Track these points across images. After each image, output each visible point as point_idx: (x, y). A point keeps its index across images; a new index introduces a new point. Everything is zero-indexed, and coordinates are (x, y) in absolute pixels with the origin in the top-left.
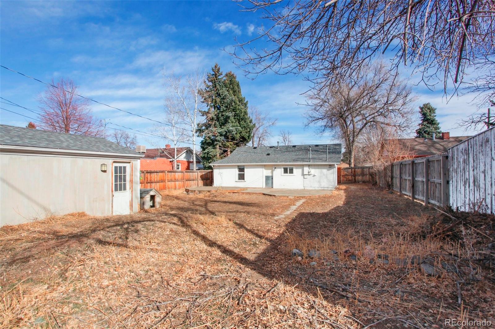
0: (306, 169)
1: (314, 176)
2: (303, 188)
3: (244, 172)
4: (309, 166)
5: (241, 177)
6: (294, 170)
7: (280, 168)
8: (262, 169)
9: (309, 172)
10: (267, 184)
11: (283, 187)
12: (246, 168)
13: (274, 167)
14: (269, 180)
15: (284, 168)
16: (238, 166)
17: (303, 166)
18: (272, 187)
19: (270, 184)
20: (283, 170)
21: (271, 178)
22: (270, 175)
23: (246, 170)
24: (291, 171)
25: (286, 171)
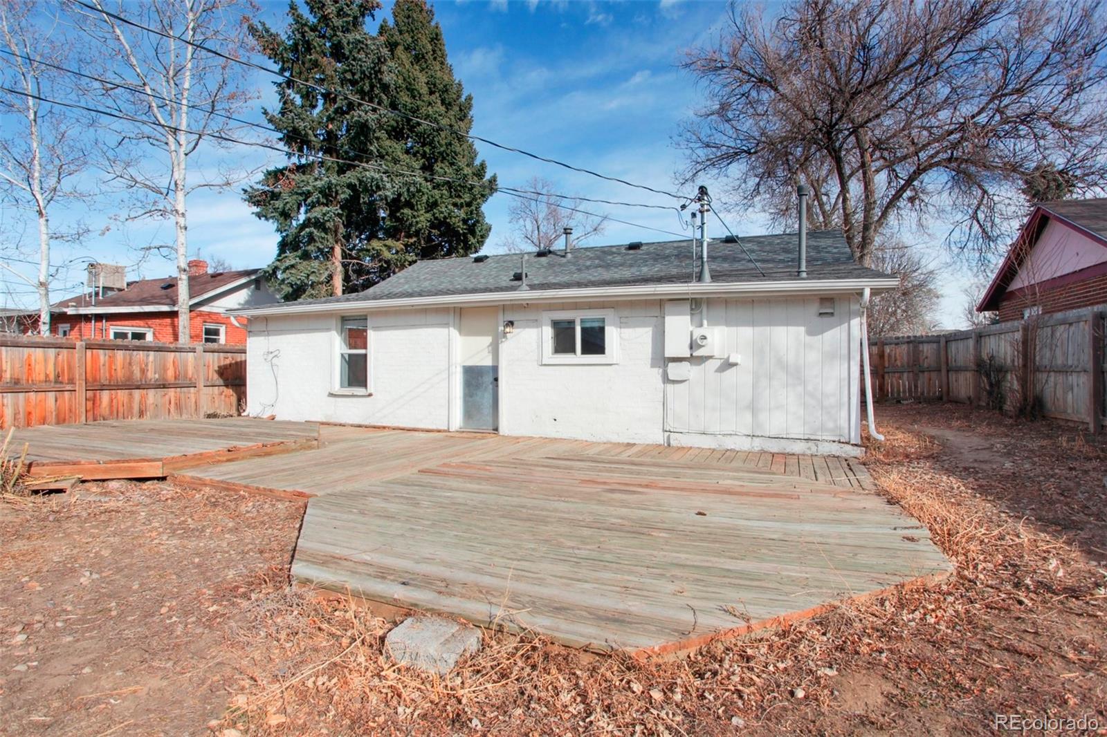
0: (679, 327)
1: (728, 365)
2: (659, 438)
3: (365, 347)
4: (696, 304)
5: (356, 372)
6: (612, 335)
7: (536, 323)
8: (443, 331)
9: (692, 346)
10: (470, 410)
11: (551, 431)
12: (376, 328)
13: (502, 319)
14: (478, 386)
15: (555, 324)
16: (344, 319)
17: (660, 305)
18: (496, 429)
19: (487, 410)
20: (548, 332)
21: (489, 379)
22: (488, 362)
23: (372, 335)
24: (594, 343)
25: (563, 342)
